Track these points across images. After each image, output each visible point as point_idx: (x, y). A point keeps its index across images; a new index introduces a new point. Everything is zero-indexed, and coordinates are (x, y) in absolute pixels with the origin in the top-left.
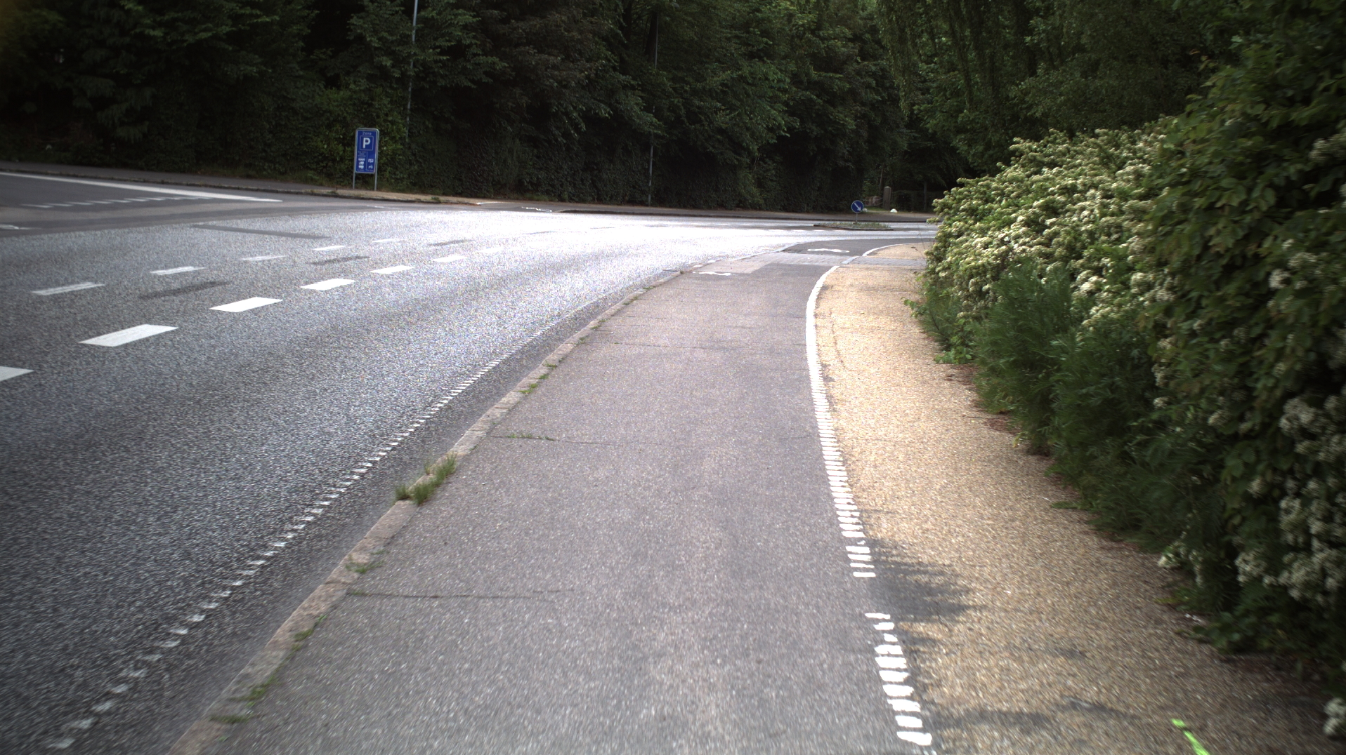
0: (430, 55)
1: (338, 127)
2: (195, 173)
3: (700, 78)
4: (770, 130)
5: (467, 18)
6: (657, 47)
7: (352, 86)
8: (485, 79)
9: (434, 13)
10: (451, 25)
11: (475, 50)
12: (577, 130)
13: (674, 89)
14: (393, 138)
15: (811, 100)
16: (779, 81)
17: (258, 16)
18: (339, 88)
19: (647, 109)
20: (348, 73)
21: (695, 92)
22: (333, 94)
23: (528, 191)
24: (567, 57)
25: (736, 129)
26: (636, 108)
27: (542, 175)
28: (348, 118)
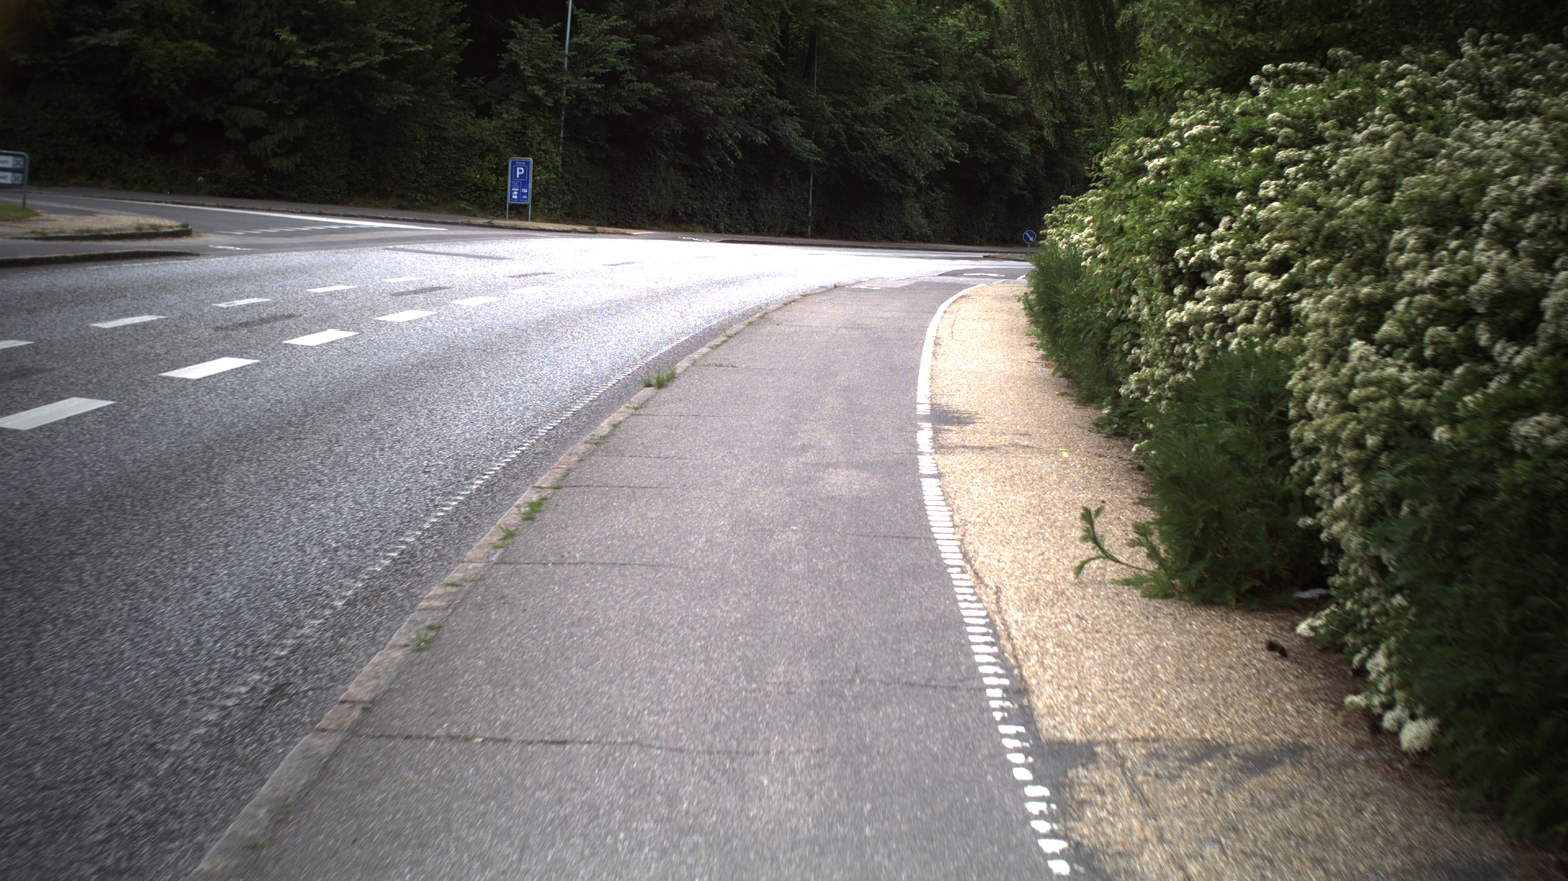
0: (583, 84)
1: (491, 156)
2: (347, 204)
3: (862, 102)
4: (938, 156)
5: (622, 44)
6: (816, 69)
7: (505, 116)
8: (640, 107)
9: (587, 39)
10: (605, 51)
11: (629, 76)
12: (734, 157)
13: (834, 114)
14: (546, 168)
15: (984, 124)
16: (946, 104)
17: (411, 46)
18: (490, 117)
19: (806, 135)
20: (499, 102)
21: (856, 117)
22: (485, 123)
23: (683, 221)
24: (723, 84)
25: (901, 156)
26: (794, 134)
27: (697, 205)
28: (502, 147)
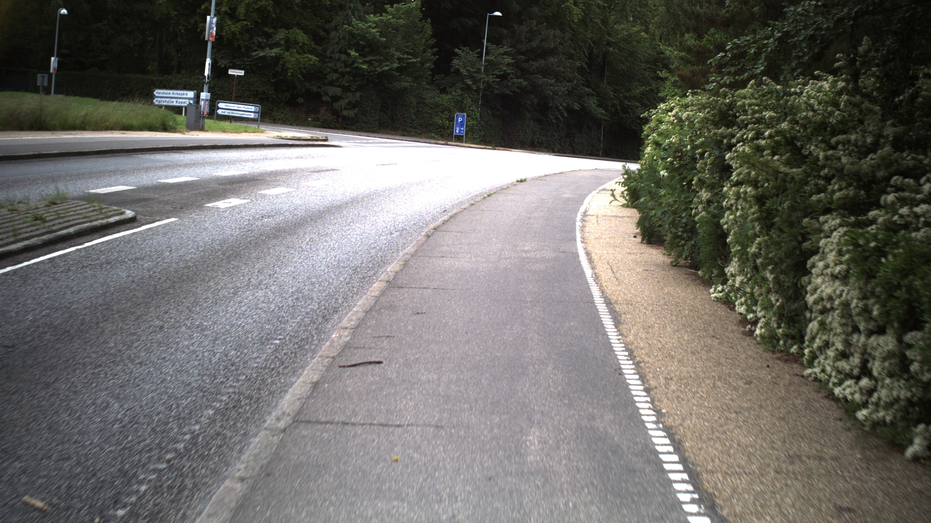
0: (491, 79)
1: (447, 112)
3: (629, 90)
5: (509, 60)
6: (607, 73)
7: (453, 93)
8: (517, 90)
9: (493, 58)
11: (511, 76)
12: (563, 116)
14: (472, 118)
17: (410, 59)
18: (446, 93)
19: (600, 106)
20: (450, 87)
21: (626, 97)
22: (444, 97)
23: (536, 146)
24: (558, 80)
26: (593, 105)
27: (544, 139)
28: (452, 108)
